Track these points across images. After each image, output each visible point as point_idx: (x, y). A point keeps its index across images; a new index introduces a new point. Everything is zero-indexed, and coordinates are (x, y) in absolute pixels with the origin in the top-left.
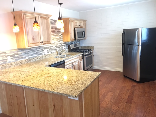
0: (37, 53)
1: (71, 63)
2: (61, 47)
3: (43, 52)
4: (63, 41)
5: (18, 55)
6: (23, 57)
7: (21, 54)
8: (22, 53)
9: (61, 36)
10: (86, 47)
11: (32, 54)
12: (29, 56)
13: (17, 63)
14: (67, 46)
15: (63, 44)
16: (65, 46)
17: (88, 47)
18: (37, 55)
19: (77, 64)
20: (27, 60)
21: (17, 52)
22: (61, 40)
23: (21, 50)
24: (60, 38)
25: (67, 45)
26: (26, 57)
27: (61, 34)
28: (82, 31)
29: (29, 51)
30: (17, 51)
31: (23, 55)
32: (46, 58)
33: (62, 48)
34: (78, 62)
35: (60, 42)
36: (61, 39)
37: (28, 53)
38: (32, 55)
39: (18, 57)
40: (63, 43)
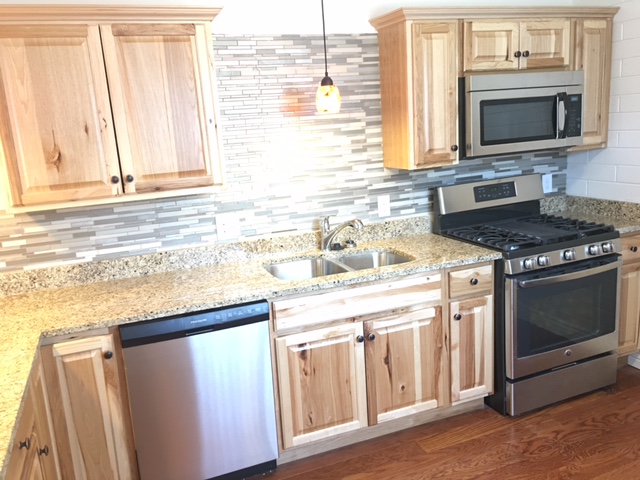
0: (157, 234)
1: (353, 319)
2: (367, 200)
3: (208, 227)
4: (381, 165)
5: (23, 242)
6: (59, 250)
7: (45, 235)
8: (52, 231)
9: (368, 131)
10: (600, 202)
11: (120, 239)
12: (99, 247)
13: (14, 280)
14: (426, 193)
15: (386, 180)
16: (402, 196)
17: (610, 203)
18: (159, 244)
19: (416, 326)
20: (75, 271)
21: (19, 227)
22: (364, 156)
23: (43, 217)
24: (360, 146)
25: (417, 187)
26: (78, 255)
27: (364, 124)
28: (552, 92)
29: (97, 223)
30: (19, 220)
31: (59, 242)
32: (223, 261)
33: (374, 206)
34: (432, 313)
35: (360, 171)
36: (364, 150)
37: (93, 234)
38: (121, 245)
39: (22, 250)
40: (386, 173)
